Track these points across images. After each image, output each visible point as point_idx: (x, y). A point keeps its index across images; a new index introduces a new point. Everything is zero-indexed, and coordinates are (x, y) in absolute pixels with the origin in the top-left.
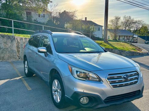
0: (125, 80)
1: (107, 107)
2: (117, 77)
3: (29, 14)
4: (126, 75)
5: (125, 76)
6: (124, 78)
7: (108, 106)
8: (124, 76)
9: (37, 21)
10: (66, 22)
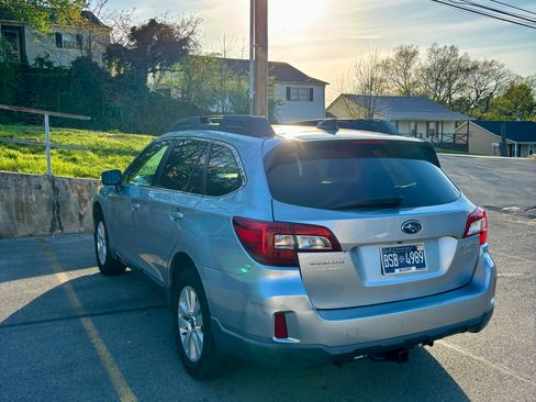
9: (49, 64)
10: (158, 67)
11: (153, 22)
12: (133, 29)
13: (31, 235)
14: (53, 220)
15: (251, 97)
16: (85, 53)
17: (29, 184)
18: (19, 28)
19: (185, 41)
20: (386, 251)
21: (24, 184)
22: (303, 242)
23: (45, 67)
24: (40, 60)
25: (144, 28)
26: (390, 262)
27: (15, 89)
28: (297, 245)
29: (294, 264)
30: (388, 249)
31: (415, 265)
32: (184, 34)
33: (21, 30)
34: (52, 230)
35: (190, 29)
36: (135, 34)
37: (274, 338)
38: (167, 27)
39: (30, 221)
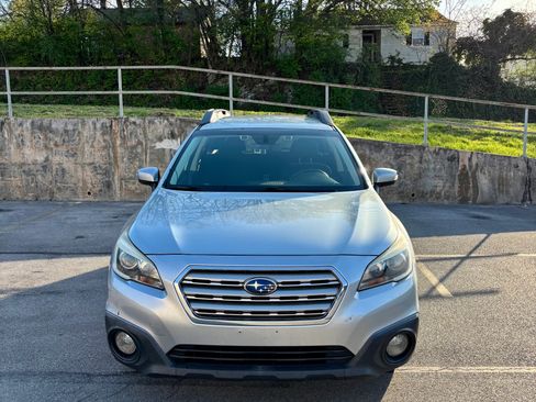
0: (252, 298)
1: (175, 377)
2: (222, 282)
3: (371, 37)
4: (259, 282)
5: (256, 285)
6: (251, 290)
7: (179, 374)
8: (253, 282)
9: (400, 61)
13: (507, 204)
14: (525, 193)
16: (442, 50)
17: (510, 164)
18: (374, 32)
21: (506, 164)
23: (396, 64)
24: (392, 58)
33: (377, 32)
34: (523, 201)
39: (507, 192)
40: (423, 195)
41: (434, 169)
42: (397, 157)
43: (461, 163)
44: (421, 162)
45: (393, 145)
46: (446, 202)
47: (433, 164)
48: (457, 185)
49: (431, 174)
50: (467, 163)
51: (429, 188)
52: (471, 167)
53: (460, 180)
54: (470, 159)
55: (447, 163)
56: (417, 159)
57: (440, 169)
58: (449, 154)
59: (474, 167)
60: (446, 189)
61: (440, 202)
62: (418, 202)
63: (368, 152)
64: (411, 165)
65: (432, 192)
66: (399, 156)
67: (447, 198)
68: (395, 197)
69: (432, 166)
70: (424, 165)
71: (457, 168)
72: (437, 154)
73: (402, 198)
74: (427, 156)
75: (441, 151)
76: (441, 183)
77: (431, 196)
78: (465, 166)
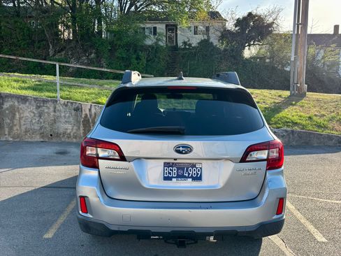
9: (190, 45)
10: (252, 43)
11: (250, 14)
12: (238, 20)
15: (292, 59)
16: (206, 37)
18: (174, 25)
19: (271, 25)
20: (167, 165)
22: (102, 153)
23: (187, 47)
24: (185, 43)
25: (244, 18)
26: (170, 173)
27: (167, 61)
28: (97, 154)
29: (95, 166)
30: (169, 163)
31: (192, 177)
32: (271, 20)
33: (176, 26)
35: (274, 16)
36: (239, 22)
37: (80, 212)
38: (260, 17)
40: (58, 135)
41: (65, 117)
42: (38, 107)
43: (84, 113)
44: (55, 112)
45: (34, 98)
46: (74, 140)
47: (65, 113)
48: (82, 129)
49: (63, 120)
50: (88, 112)
51: (61, 131)
52: (91, 115)
53: (83, 124)
54: (90, 110)
55: (73, 112)
56: (52, 109)
57: (69, 117)
58: (74, 106)
59: (93, 115)
60: (74, 131)
61: (70, 140)
62: (54, 140)
63: (16, 103)
64: (48, 113)
65: (64, 133)
66: (39, 107)
67: (75, 137)
68: (38, 137)
69: (63, 114)
70: (58, 114)
71: (81, 116)
72: (66, 106)
73: (42, 137)
74: (59, 107)
75: (69, 104)
76: (69, 127)
77: (64, 136)
78: (86, 115)
